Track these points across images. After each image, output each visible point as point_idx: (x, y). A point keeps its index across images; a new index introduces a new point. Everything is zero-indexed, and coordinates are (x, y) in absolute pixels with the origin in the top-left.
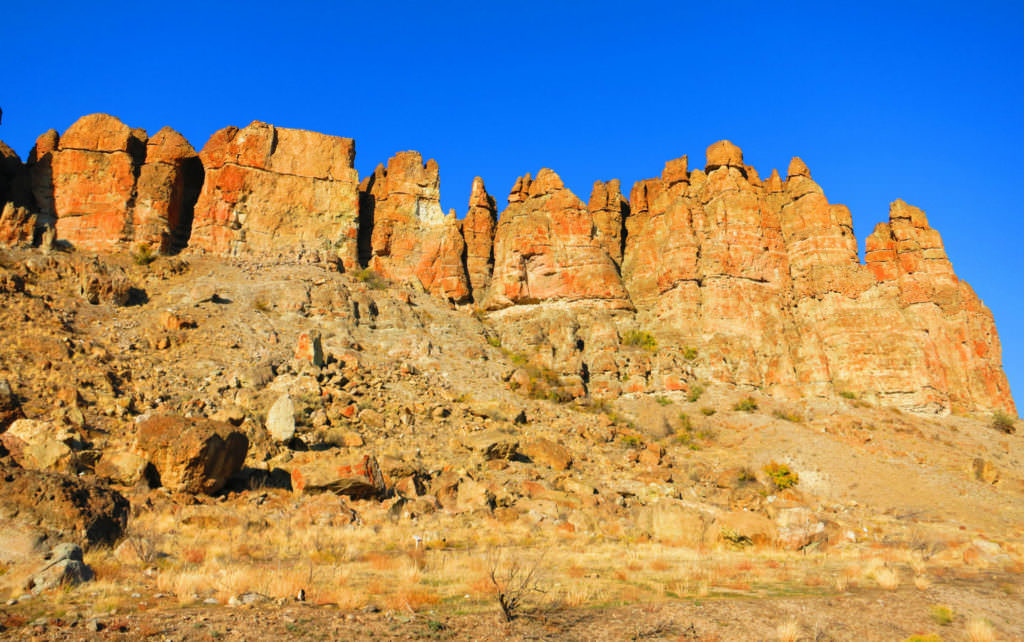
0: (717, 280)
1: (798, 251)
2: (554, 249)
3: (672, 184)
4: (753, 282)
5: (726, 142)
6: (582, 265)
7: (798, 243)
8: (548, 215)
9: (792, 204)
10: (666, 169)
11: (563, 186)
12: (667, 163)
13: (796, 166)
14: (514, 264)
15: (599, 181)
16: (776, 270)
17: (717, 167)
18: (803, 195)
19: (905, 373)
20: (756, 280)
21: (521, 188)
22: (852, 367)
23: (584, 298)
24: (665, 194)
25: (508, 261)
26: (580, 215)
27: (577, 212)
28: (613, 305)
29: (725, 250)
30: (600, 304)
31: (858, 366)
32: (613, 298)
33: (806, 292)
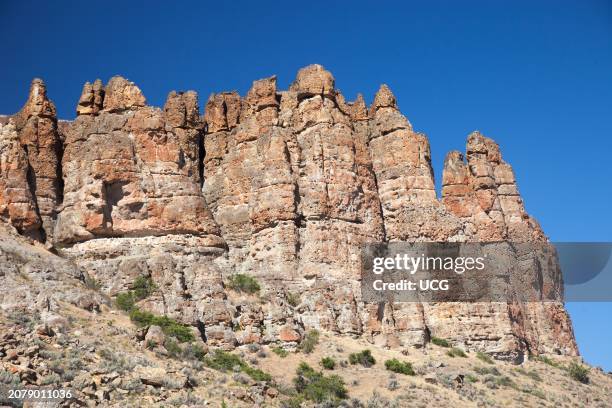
0: (317, 222)
1: (389, 190)
2: (140, 175)
3: (261, 108)
4: (350, 224)
5: (319, 67)
6: (171, 196)
7: (389, 182)
8: (131, 136)
9: (381, 138)
10: (254, 90)
11: (146, 103)
12: (255, 82)
13: (384, 95)
14: (95, 192)
15: (174, 93)
16: (369, 210)
17: (312, 96)
18: (392, 130)
19: (489, 321)
20: (351, 221)
21: (93, 99)
22: (442, 314)
23: (174, 232)
24: (254, 118)
25: (87, 187)
26: (166, 137)
27: (163, 135)
28: (206, 241)
29: (323, 189)
30: (193, 240)
31: (447, 313)
32: (206, 233)
33: (396, 233)
